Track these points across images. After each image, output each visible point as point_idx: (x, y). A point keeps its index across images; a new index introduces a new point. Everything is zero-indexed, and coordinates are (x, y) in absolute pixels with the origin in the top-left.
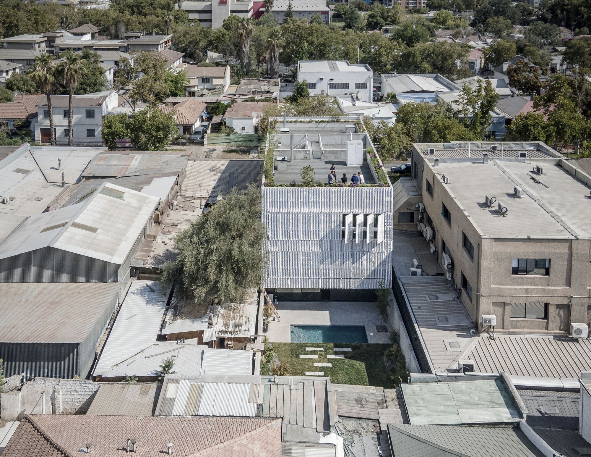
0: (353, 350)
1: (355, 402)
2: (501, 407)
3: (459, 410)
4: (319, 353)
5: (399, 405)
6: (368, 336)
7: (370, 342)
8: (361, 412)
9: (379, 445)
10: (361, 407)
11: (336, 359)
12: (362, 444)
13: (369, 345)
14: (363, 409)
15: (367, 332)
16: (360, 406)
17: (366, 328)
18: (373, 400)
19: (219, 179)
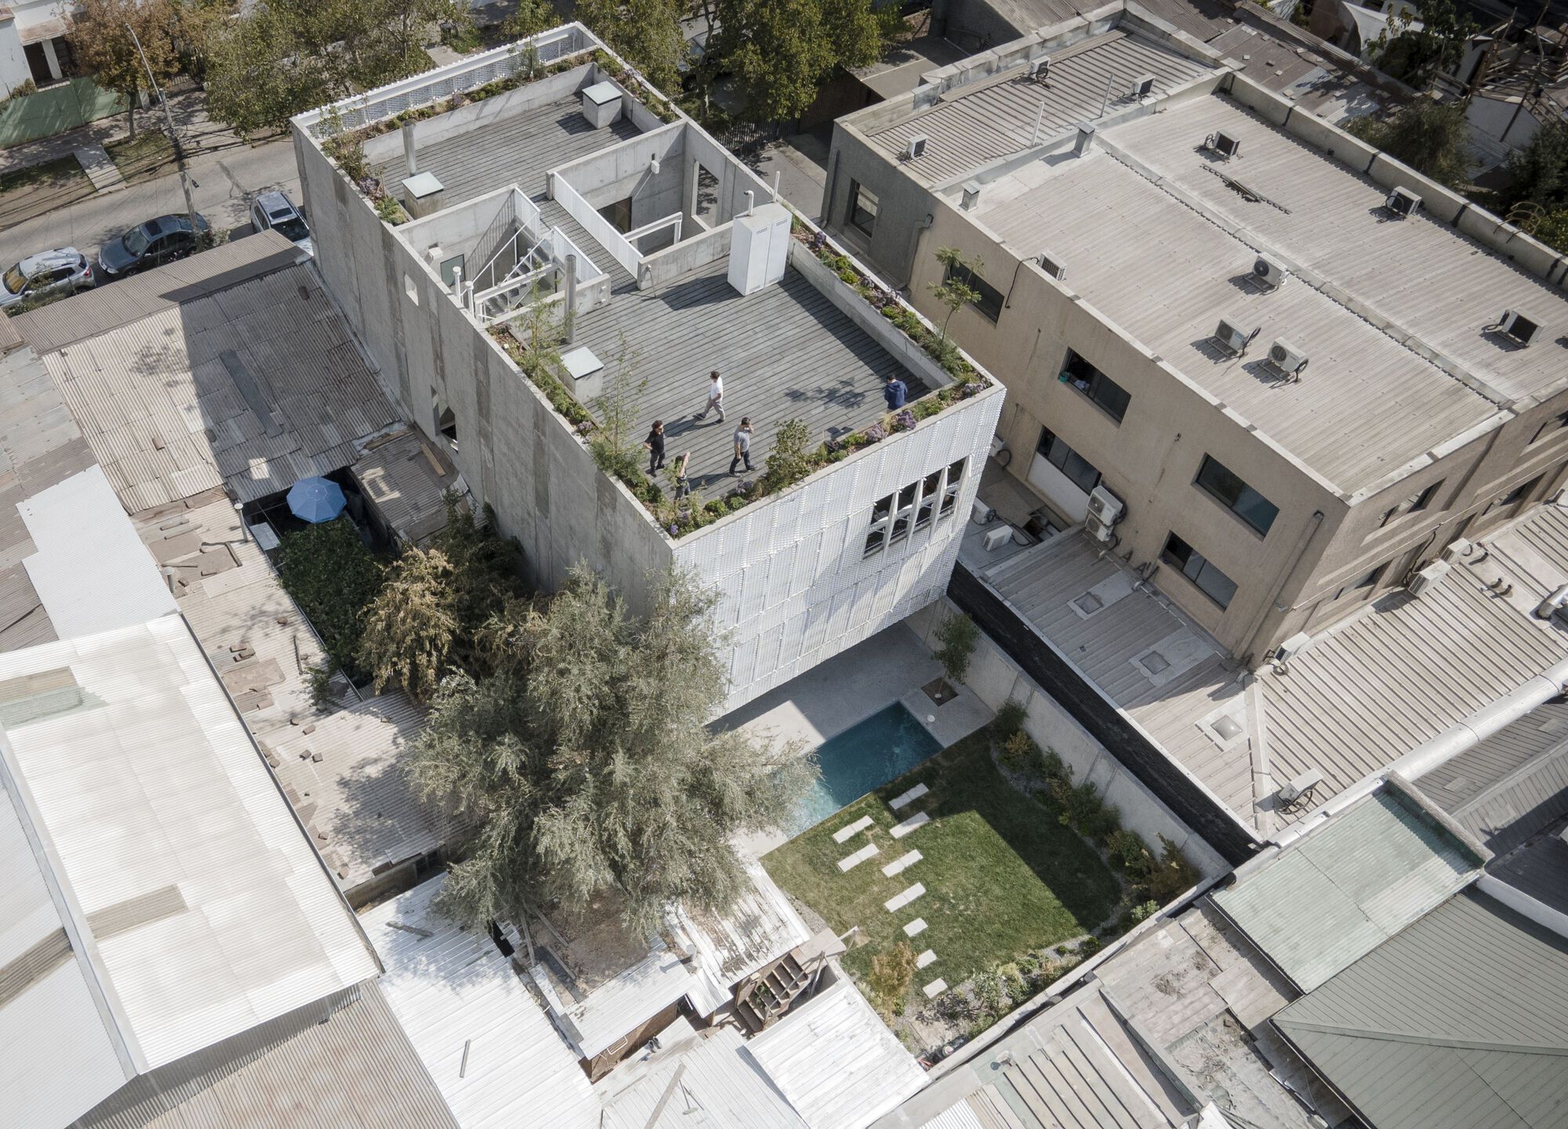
0: (929, 786)
1: (1162, 995)
2: (1425, 859)
3: (1363, 906)
4: (869, 834)
5: (1234, 947)
6: (930, 729)
7: (946, 745)
8: (1189, 1012)
9: (1269, 1066)
10: (1179, 998)
11: (916, 831)
12: (1241, 1087)
13: (949, 753)
14: (1187, 1001)
15: (920, 718)
16: (1175, 997)
17: (907, 705)
18: (1184, 966)
19: (199, 396)
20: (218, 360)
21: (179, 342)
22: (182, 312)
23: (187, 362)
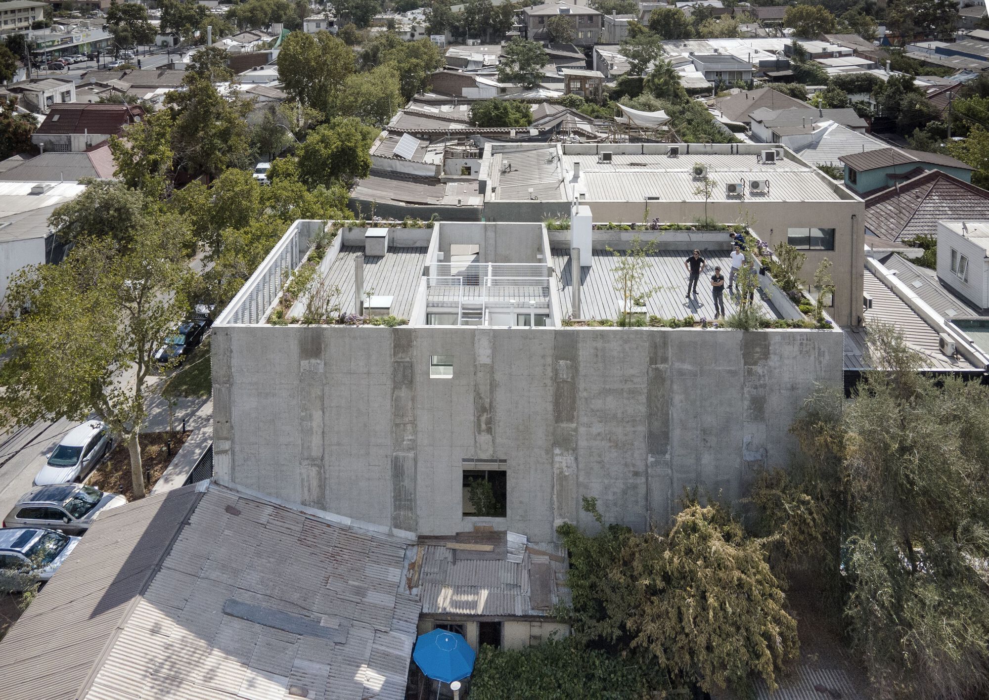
19: (245, 664)
20: (227, 618)
21: (175, 632)
22: (150, 601)
23: (202, 643)
